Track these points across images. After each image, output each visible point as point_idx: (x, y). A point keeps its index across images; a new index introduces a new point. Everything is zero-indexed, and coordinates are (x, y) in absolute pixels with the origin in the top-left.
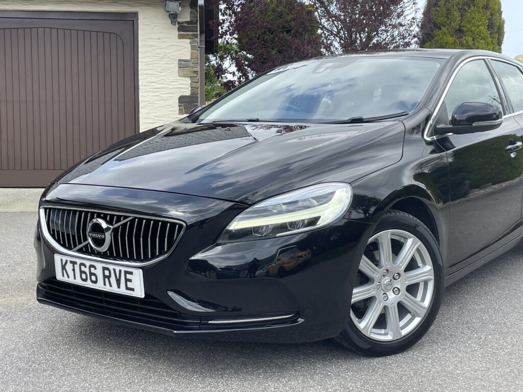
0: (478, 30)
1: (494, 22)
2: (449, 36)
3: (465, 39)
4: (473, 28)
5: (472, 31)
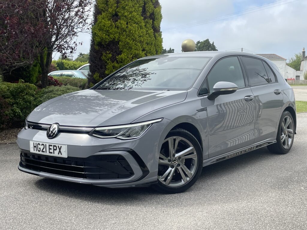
0: (130, 15)
1: (147, 9)
2: (107, 20)
3: (120, 23)
4: (126, 14)
5: (125, 16)
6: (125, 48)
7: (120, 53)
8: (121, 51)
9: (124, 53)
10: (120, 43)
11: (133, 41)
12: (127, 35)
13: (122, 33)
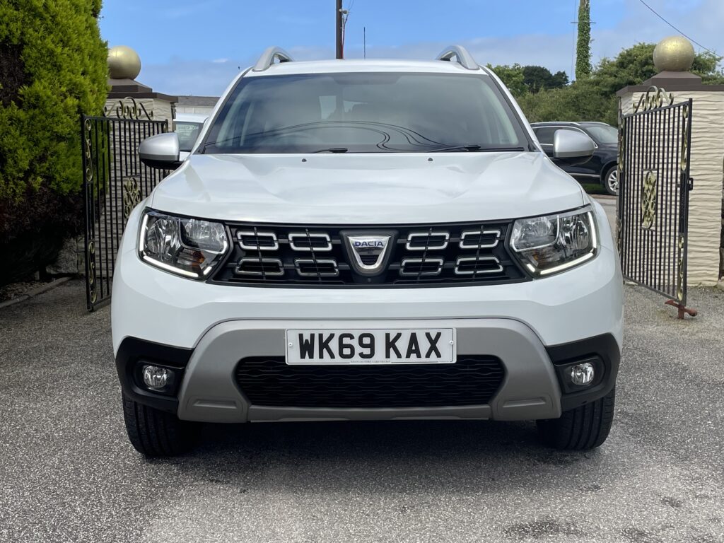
6: (42, 66)
7: (28, 79)
8: (31, 74)
9: (39, 80)
10: (27, 50)
11: (63, 47)
12: (46, 29)
13: (31, 23)
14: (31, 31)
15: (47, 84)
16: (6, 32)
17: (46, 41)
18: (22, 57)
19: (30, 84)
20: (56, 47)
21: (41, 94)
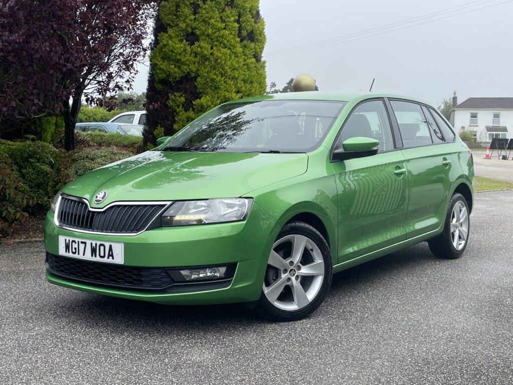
0: (216, 34)
1: (243, 25)
2: (177, 42)
3: (199, 46)
4: (210, 31)
5: (208, 35)
7: (198, 96)
8: (200, 93)
9: (206, 96)
10: (199, 79)
12: (211, 67)
13: (204, 64)
14: (203, 68)
15: (209, 99)
16: (188, 70)
17: (210, 74)
18: (196, 83)
19: (200, 99)
20: (217, 77)
21: (204, 104)
